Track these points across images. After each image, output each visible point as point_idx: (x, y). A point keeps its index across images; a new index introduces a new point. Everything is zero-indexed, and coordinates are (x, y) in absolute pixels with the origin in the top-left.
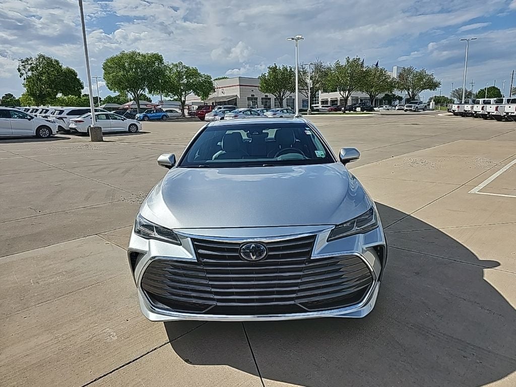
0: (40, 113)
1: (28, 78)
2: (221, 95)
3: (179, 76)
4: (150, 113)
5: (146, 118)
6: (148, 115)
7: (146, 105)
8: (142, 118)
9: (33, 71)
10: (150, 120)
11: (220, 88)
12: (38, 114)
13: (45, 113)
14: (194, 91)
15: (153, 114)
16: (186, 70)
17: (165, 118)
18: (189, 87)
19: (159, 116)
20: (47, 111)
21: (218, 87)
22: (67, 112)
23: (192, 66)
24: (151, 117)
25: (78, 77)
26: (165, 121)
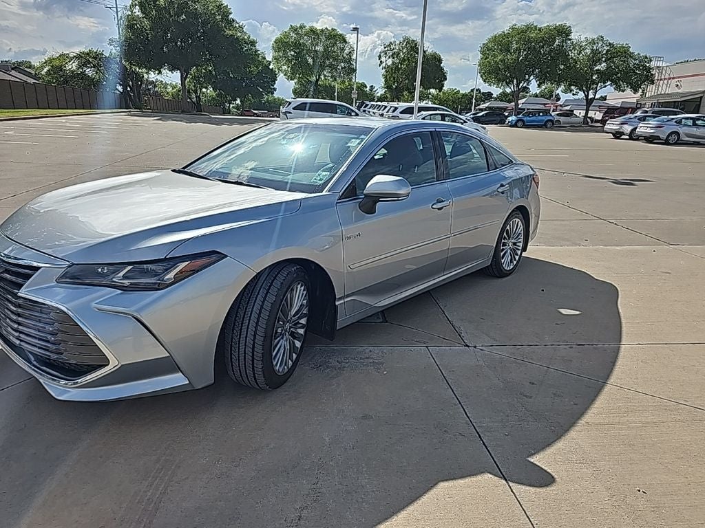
0: (387, 112)
1: (387, 68)
2: (673, 90)
3: (595, 58)
4: (528, 115)
5: (520, 124)
6: (525, 119)
7: (545, 104)
8: (514, 123)
9: (394, 58)
10: (526, 126)
11: (673, 78)
12: (385, 114)
13: (394, 111)
14: (614, 82)
15: (531, 118)
16: (608, 48)
17: (549, 124)
18: (605, 77)
19: (542, 121)
20: (396, 108)
21: (672, 76)
22: (401, 110)
23: (618, 41)
24: (528, 121)
25: (442, 65)
26: (551, 128)
